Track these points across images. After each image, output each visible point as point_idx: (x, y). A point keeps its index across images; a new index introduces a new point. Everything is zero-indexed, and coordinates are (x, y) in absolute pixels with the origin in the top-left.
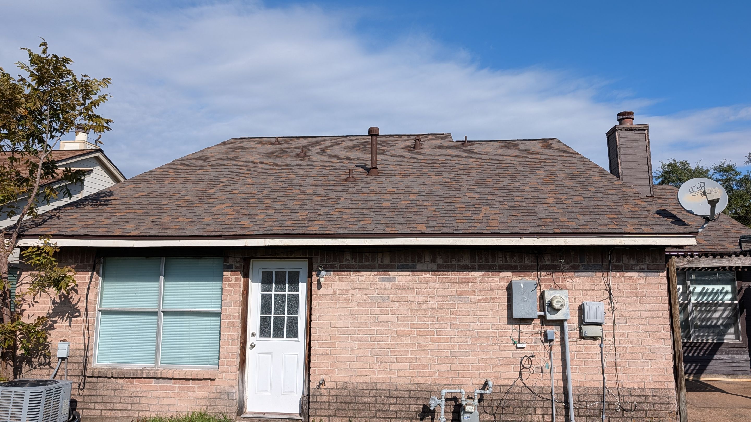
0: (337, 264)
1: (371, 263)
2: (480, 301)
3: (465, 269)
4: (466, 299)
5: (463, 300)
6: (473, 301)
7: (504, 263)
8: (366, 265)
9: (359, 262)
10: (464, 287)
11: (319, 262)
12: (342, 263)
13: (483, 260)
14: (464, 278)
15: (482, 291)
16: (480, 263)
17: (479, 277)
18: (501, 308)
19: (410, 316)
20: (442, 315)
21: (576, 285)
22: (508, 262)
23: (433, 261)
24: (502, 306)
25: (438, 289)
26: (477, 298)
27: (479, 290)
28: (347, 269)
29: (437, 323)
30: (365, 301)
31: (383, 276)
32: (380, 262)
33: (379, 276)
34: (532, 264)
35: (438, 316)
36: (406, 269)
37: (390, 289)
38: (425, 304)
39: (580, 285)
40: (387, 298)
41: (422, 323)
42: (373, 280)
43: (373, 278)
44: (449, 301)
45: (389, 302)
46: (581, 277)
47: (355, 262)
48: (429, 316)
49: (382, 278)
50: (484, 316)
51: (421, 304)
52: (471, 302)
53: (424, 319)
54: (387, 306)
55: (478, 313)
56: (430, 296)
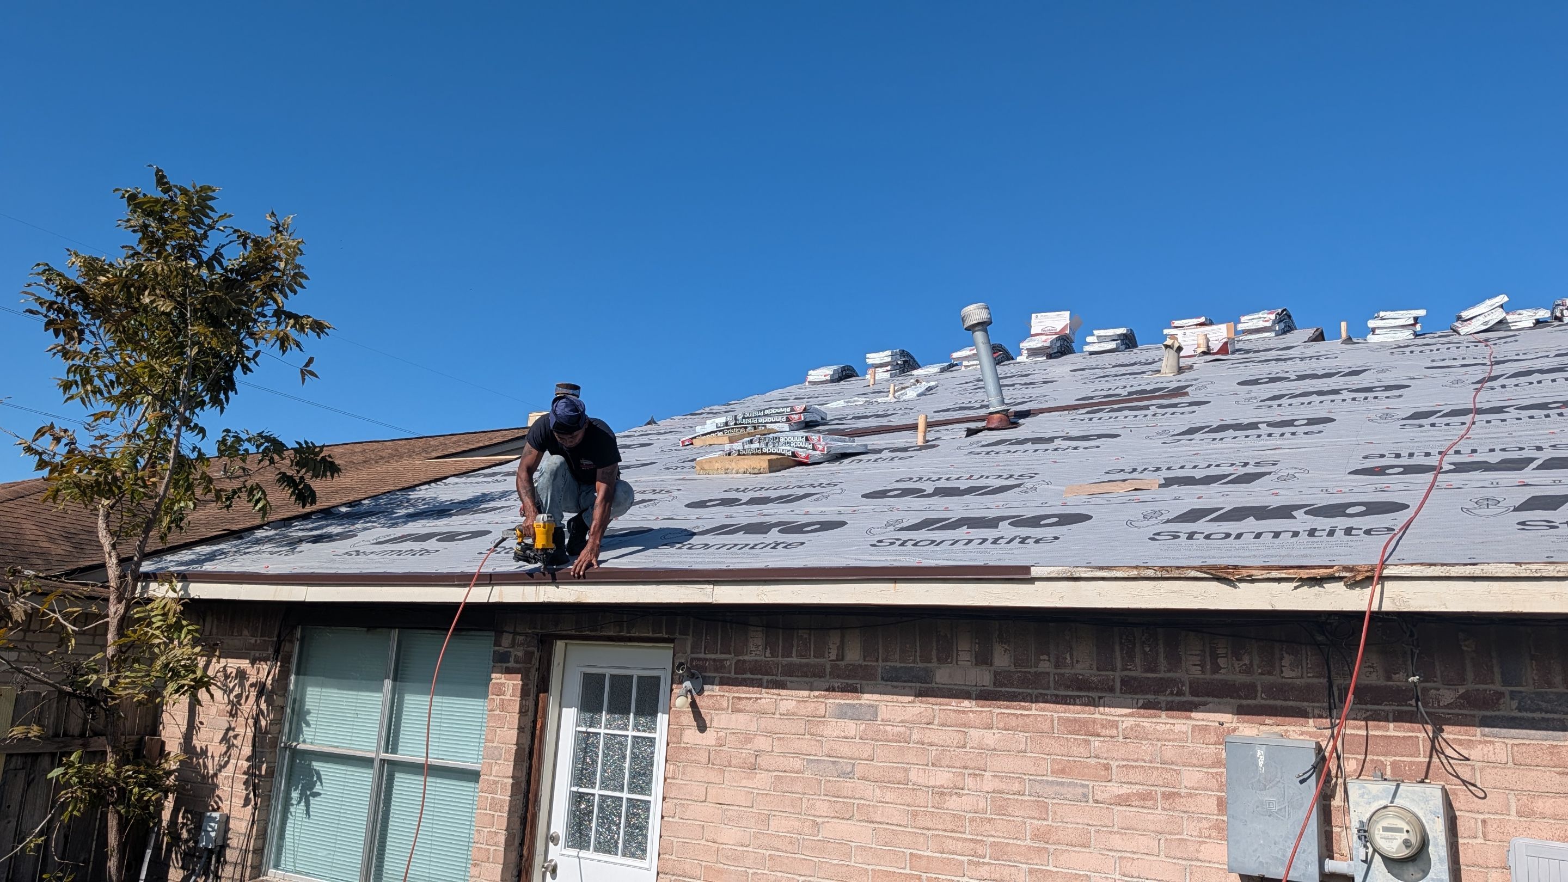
0: (730, 660)
1: (813, 660)
2: (1123, 801)
3: (1080, 689)
4: (1081, 790)
5: (1069, 792)
6: (1101, 799)
7: (1208, 676)
8: (801, 665)
9: (783, 656)
10: (1076, 750)
11: (689, 651)
12: (741, 658)
13: (1138, 661)
14: (1075, 720)
15: (1133, 767)
16: (1126, 673)
17: (1124, 719)
18: (1195, 834)
19: (910, 830)
20: (1004, 837)
21: (1488, 770)
22: (1222, 671)
23: (983, 659)
24: (1201, 825)
25: (995, 750)
26: (1115, 789)
27: (1122, 763)
28: (752, 674)
29: (987, 860)
30: (792, 772)
31: (842, 702)
32: (834, 657)
33: (831, 701)
34: (1309, 681)
35: (992, 839)
36: (905, 681)
37: (857, 740)
38: (954, 797)
39: (1502, 772)
40: (849, 769)
41: (944, 856)
42: (817, 709)
43: (817, 704)
44: (1027, 793)
45: (856, 780)
46: (1506, 741)
47: (773, 656)
48: (964, 836)
49: (840, 705)
50: (1139, 856)
51: (942, 793)
52: (1097, 802)
53: (949, 844)
54: (850, 794)
55: (1117, 841)
56: (971, 771)
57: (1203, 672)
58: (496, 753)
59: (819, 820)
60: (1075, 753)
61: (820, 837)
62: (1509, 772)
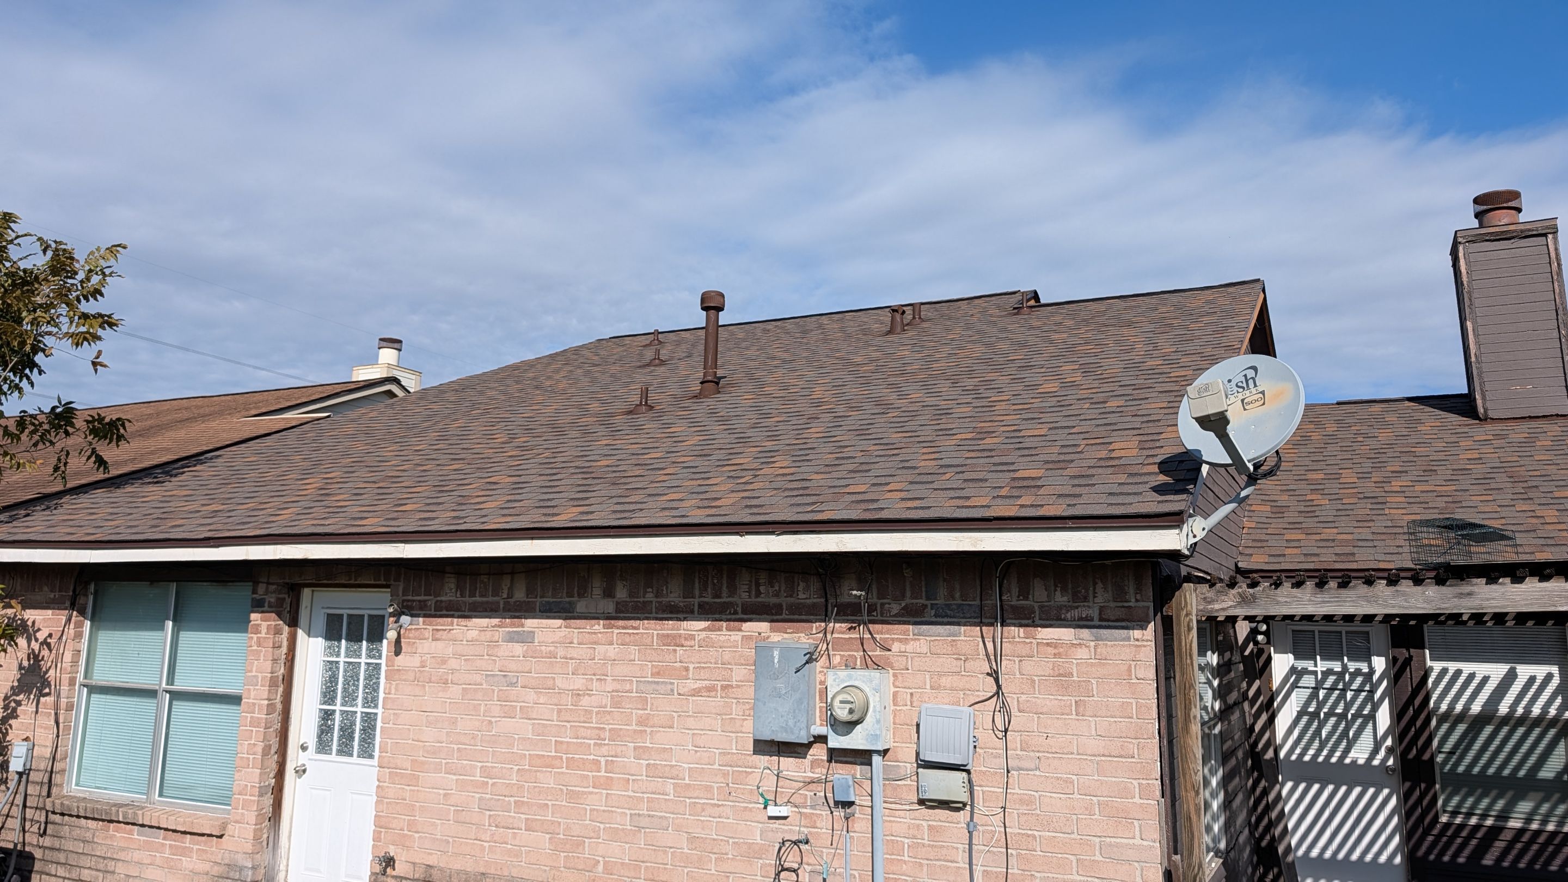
0: (431, 600)
1: (490, 599)
2: (696, 693)
3: (671, 612)
4: (669, 687)
5: (661, 688)
6: (682, 693)
7: (753, 599)
8: (482, 603)
9: (469, 597)
10: (667, 658)
11: (401, 595)
12: (439, 599)
13: (709, 590)
14: (668, 635)
15: (704, 668)
16: (702, 599)
17: (700, 633)
18: (741, 713)
19: (555, 723)
20: (619, 724)
21: (916, 658)
22: (762, 595)
23: (608, 593)
24: (744, 707)
25: (614, 660)
26: (692, 685)
27: (697, 665)
28: (447, 611)
29: (606, 742)
30: (475, 685)
31: (511, 630)
32: (505, 596)
33: (503, 629)
34: (815, 601)
35: (611, 726)
36: (555, 612)
37: (521, 658)
38: (586, 697)
39: (924, 660)
40: (515, 680)
41: (579, 741)
42: (493, 636)
43: (493, 632)
44: (634, 691)
45: (519, 688)
46: (927, 638)
47: (462, 596)
48: (592, 725)
49: (509, 632)
50: (704, 732)
51: (579, 695)
52: (679, 694)
53: (582, 732)
54: (515, 699)
55: (691, 722)
56: (598, 677)
57: (750, 597)
58: (255, 680)
59: (493, 720)
60: (667, 660)
61: (493, 733)
62: (927, 660)
